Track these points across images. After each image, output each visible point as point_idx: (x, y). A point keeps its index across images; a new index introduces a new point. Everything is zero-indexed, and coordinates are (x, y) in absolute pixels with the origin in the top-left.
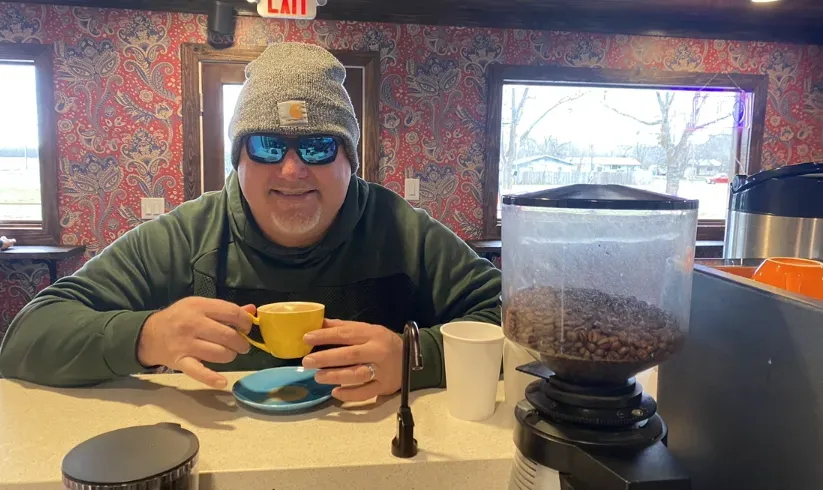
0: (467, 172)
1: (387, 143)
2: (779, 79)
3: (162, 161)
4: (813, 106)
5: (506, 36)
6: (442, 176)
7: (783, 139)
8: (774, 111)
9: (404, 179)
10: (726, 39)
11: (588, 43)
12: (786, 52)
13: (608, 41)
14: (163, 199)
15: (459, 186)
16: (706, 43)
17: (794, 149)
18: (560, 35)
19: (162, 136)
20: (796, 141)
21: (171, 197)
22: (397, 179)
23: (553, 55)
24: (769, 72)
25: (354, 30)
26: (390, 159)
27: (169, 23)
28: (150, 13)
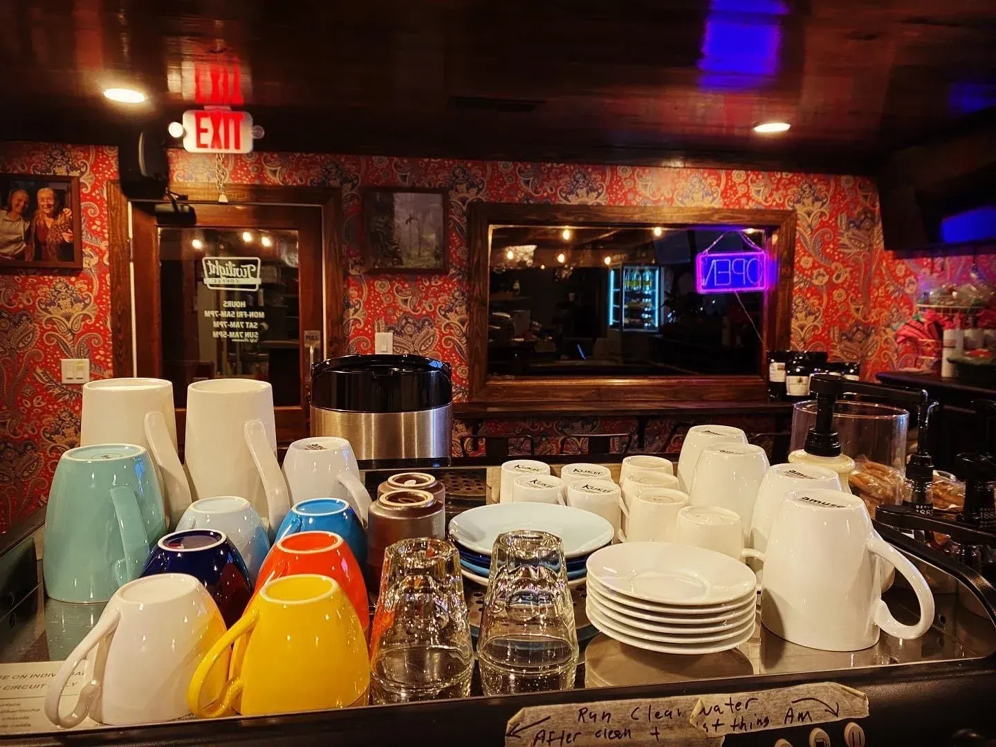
0: (448, 324)
1: (353, 292)
2: (809, 215)
3: (86, 317)
4: (850, 246)
5: (489, 168)
6: (420, 329)
7: (816, 282)
8: (805, 251)
9: (373, 333)
10: (746, 170)
11: (584, 177)
12: (815, 184)
13: (608, 173)
14: (87, 360)
15: (440, 341)
16: (723, 174)
17: (830, 295)
18: (552, 167)
19: (86, 287)
20: (831, 286)
21: (97, 357)
22: (366, 334)
23: (545, 191)
24: (798, 206)
25: (311, 163)
26: (356, 311)
27: (92, 158)
28: (69, 146)
